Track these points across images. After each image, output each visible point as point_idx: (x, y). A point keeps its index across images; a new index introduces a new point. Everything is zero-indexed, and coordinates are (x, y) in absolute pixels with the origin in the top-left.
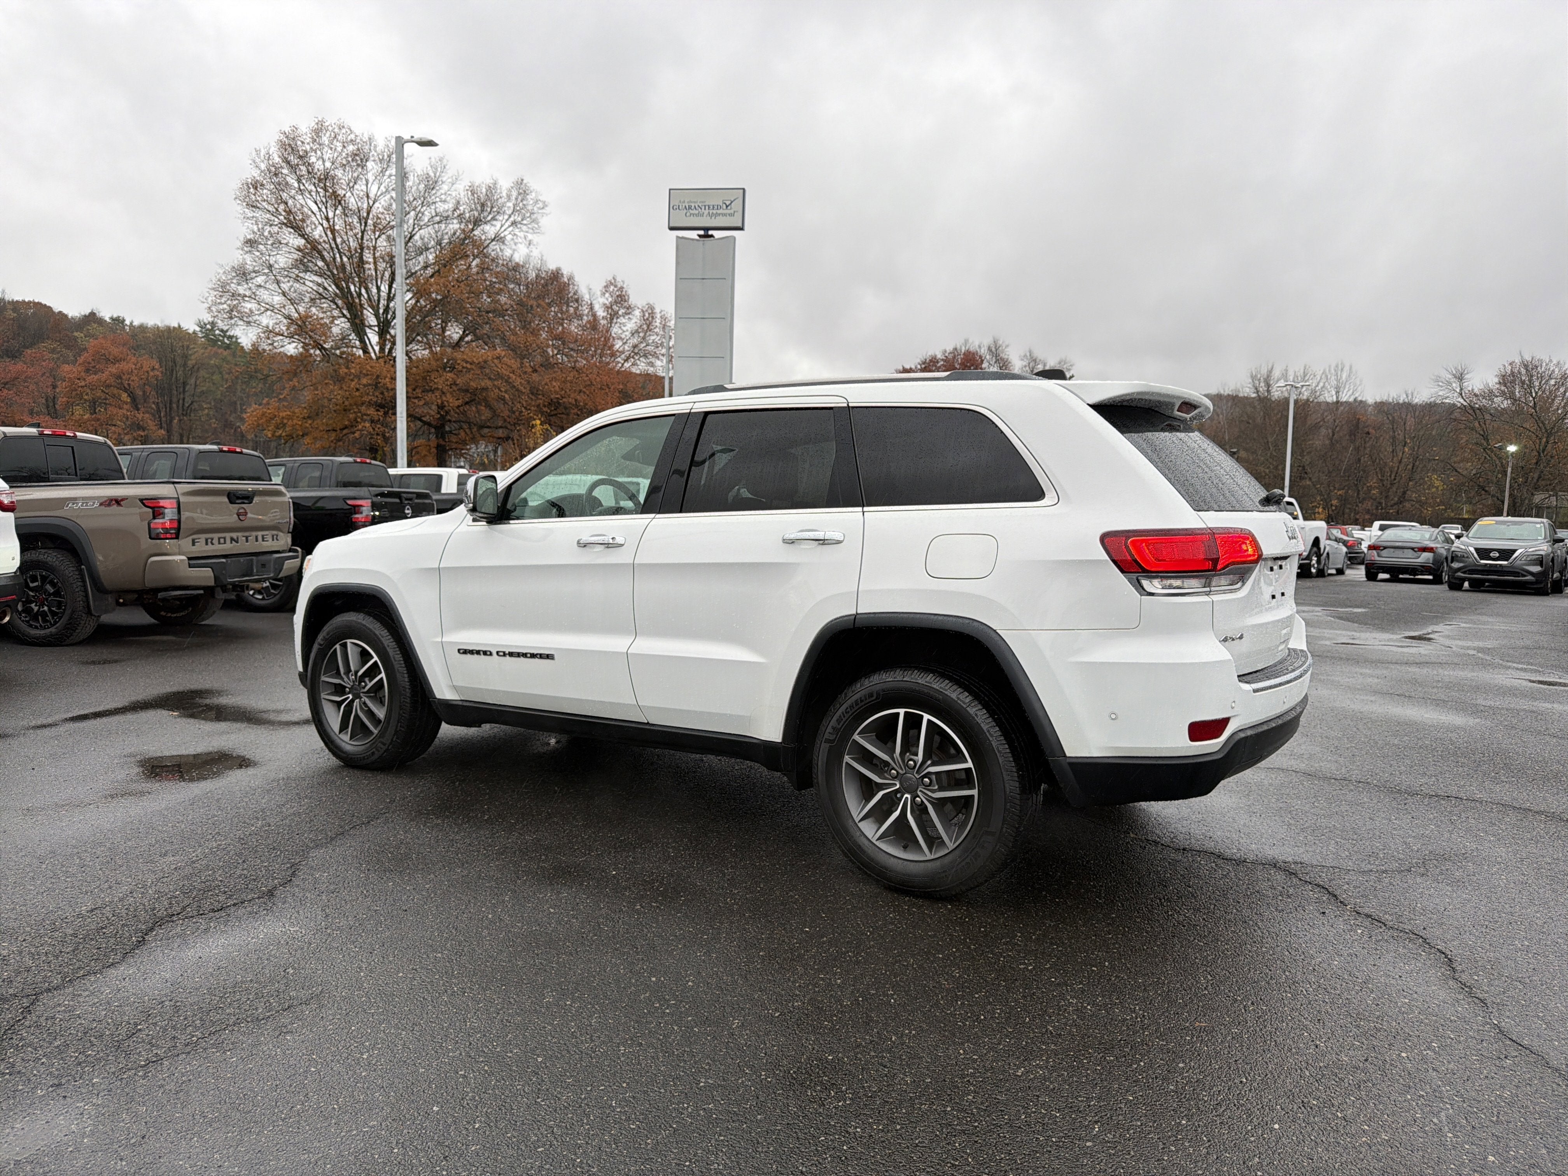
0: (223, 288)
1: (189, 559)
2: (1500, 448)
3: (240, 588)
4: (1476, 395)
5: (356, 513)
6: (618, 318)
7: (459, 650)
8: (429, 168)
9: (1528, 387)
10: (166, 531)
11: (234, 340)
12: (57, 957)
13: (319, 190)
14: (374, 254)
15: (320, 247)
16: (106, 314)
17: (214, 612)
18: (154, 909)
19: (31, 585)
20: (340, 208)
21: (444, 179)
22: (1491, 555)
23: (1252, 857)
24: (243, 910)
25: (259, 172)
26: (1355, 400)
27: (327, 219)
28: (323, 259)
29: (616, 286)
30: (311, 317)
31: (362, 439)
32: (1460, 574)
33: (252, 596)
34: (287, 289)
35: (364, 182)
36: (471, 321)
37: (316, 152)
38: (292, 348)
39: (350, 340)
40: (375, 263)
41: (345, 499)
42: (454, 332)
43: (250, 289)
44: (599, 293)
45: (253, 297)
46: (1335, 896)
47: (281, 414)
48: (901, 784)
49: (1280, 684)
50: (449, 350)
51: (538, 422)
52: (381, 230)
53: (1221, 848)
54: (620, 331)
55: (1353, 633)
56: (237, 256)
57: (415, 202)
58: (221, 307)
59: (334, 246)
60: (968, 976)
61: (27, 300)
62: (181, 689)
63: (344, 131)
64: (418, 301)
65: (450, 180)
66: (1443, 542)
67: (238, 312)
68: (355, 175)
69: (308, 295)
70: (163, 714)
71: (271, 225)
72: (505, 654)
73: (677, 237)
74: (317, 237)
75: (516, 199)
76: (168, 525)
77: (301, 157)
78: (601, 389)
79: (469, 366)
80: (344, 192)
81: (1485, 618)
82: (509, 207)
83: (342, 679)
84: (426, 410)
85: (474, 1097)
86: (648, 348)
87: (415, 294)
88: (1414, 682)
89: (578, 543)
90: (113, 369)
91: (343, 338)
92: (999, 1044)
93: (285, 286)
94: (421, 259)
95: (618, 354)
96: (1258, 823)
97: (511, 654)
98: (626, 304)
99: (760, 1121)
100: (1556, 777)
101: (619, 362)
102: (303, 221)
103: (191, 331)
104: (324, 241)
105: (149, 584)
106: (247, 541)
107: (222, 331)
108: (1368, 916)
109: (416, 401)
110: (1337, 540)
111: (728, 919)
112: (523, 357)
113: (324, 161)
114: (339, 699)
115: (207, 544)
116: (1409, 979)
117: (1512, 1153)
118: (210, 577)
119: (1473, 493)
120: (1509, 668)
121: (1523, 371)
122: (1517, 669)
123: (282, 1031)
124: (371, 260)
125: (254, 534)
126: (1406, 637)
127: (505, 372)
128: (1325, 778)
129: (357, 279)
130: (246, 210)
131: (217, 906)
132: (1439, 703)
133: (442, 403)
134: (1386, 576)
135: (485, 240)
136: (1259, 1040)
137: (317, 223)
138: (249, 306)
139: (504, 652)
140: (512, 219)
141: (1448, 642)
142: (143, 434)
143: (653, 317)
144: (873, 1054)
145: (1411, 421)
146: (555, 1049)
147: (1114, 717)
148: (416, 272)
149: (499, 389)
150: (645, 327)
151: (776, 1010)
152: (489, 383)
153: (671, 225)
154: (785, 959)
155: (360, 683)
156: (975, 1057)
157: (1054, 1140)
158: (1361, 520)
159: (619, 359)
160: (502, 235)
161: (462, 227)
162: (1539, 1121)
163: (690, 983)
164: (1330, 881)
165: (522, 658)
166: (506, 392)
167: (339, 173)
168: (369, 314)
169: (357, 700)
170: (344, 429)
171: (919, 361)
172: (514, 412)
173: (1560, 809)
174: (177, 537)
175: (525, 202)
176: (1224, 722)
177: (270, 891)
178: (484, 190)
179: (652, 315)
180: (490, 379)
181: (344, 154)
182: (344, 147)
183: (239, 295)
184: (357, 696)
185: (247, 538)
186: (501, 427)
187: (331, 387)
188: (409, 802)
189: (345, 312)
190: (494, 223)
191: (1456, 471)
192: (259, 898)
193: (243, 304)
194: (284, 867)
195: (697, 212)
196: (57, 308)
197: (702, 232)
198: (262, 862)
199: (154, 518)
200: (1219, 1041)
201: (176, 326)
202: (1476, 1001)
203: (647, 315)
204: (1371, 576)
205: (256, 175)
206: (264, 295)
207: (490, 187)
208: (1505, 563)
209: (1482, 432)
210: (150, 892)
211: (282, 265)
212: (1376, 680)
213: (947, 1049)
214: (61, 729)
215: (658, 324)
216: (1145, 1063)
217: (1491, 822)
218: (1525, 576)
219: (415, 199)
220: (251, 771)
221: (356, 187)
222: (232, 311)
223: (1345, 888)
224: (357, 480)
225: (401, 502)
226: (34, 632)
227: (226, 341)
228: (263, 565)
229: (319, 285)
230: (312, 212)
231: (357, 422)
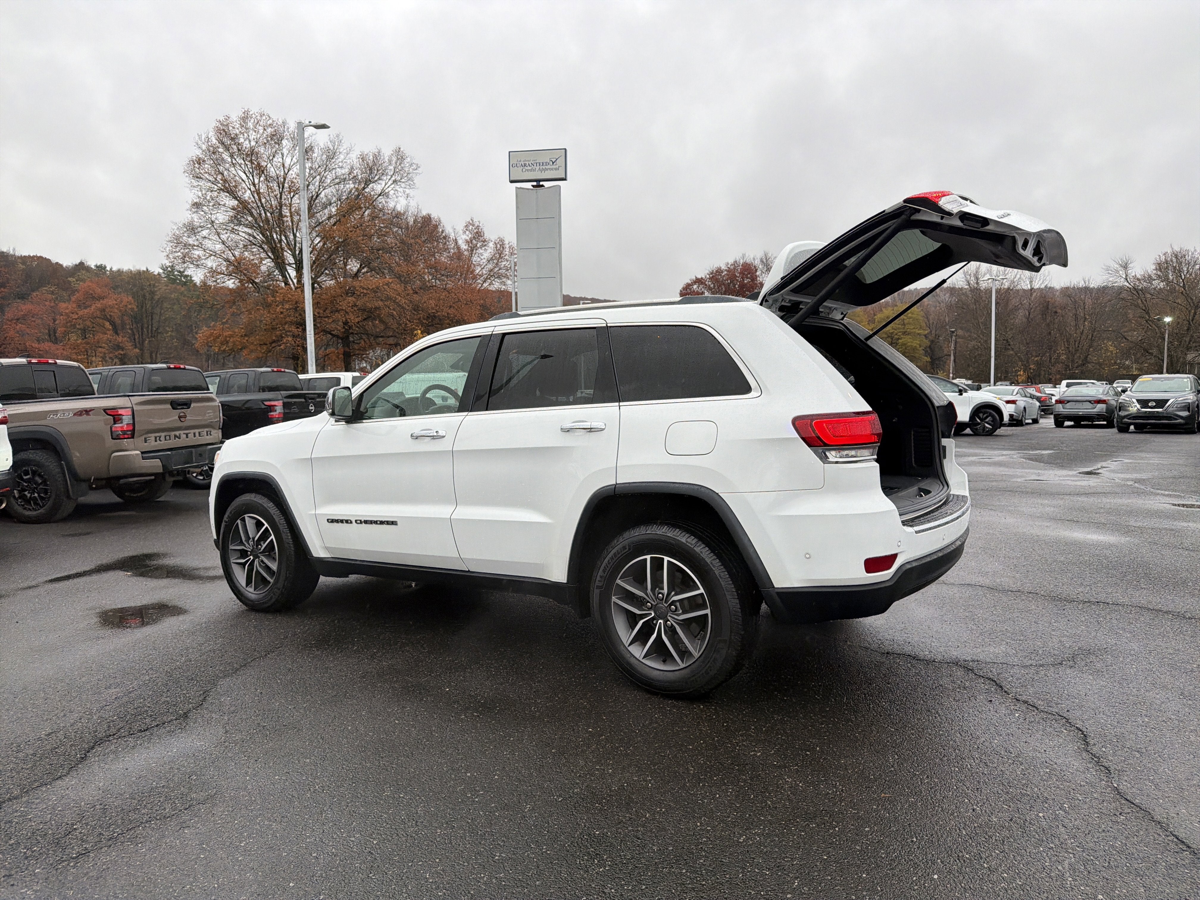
0: (177, 241)
1: (142, 453)
2: (1159, 320)
3: (184, 472)
4: (1138, 279)
5: (271, 412)
6: (476, 249)
7: (328, 520)
8: (329, 143)
9: (1178, 271)
10: (124, 432)
11: (189, 278)
12: (18, 773)
13: (247, 163)
14: (290, 209)
15: (249, 206)
16: (92, 263)
17: (166, 492)
18: (96, 731)
19: (25, 477)
20: (263, 175)
21: (341, 150)
22: (1150, 404)
23: (939, 658)
24: (164, 730)
25: (201, 152)
26: (1046, 287)
27: (254, 185)
28: (252, 215)
29: (473, 225)
30: (245, 259)
31: (287, 350)
32: (1126, 420)
33: (196, 477)
34: (225, 239)
35: (281, 156)
36: (366, 257)
37: (243, 135)
38: (231, 283)
39: (275, 276)
40: (291, 216)
41: (263, 401)
42: (353, 266)
43: (197, 240)
44: (461, 232)
45: (200, 246)
46: (1001, 687)
47: (225, 334)
48: (655, 613)
49: (939, 526)
50: (350, 280)
51: (419, 332)
52: (294, 191)
53: (917, 651)
54: (479, 259)
55: (1039, 471)
56: (186, 216)
57: (320, 169)
58: (176, 254)
59: (259, 204)
60: (710, 762)
61: (31, 255)
62: (135, 554)
63: (264, 118)
64: (324, 245)
65: (345, 151)
66: (1113, 395)
67: (190, 258)
68: (274, 150)
69: (242, 243)
70: (120, 574)
71: (212, 191)
72: (361, 522)
73: (516, 188)
74: (247, 198)
75: (396, 163)
76: (125, 428)
77: (233, 139)
78: (466, 304)
79: (365, 291)
80: (266, 164)
81: (1143, 455)
82: (391, 170)
83: (245, 545)
84: (333, 326)
85: (322, 874)
86: (500, 271)
87: (323, 238)
88: (1083, 509)
89: (412, 436)
90: (99, 305)
91: (269, 275)
92: (728, 817)
93: (224, 237)
94: (326, 211)
95: (478, 277)
96: (948, 630)
97: (366, 522)
98: (481, 239)
99: (538, 886)
100: (1184, 582)
101: (479, 283)
102: (236, 187)
103: (156, 273)
104: (252, 201)
105: (112, 473)
106: (187, 437)
107: (180, 272)
108: (1025, 702)
109: (326, 319)
110: (1032, 397)
111: (530, 724)
112: (406, 283)
113: (250, 141)
114: (243, 561)
115: (156, 441)
116: (1051, 753)
117: (1117, 892)
118: (158, 466)
119: (1139, 355)
120: (1158, 494)
121: (1174, 260)
122: (1164, 495)
123: (183, 826)
124: (288, 214)
125: (192, 431)
126: (1080, 473)
127: (392, 295)
128: (1005, 591)
129: (278, 229)
130: (193, 181)
131: (144, 727)
132: (1100, 526)
133: (346, 320)
134: (1071, 423)
135: (374, 195)
136: (929, 807)
137: (246, 188)
138: (197, 253)
139: (360, 521)
140: (393, 178)
141: (1113, 475)
142: (122, 353)
143: (503, 248)
144: (630, 828)
145: (1089, 302)
146: (388, 833)
147: (808, 557)
148: (322, 222)
149: (389, 307)
150: (498, 256)
151: (560, 796)
152: (381, 303)
153: (511, 179)
154: (571, 754)
155: (257, 546)
156: (709, 828)
157: (762, 893)
158: (1053, 379)
159: (479, 281)
160: (387, 191)
161: (356, 186)
162: (1141, 865)
163: (496, 777)
164: (998, 675)
165: (374, 525)
166: (394, 309)
167: (262, 150)
168: (288, 255)
169: (257, 559)
170: (273, 343)
171: (708, 272)
172: (401, 325)
173: (1184, 610)
174: (133, 437)
175: (402, 165)
176: (894, 557)
177: (185, 713)
178: (371, 157)
179: (503, 246)
180: (382, 300)
181: (265, 135)
182: (265, 130)
183: (190, 245)
184: (256, 557)
185: (187, 435)
186: (392, 336)
187: (262, 311)
188: (298, 638)
189: (270, 254)
190: (380, 182)
191: (1126, 339)
192: (176, 719)
193: (193, 252)
194: (198, 694)
195: (530, 168)
196: (54, 260)
197: (535, 183)
198: (182, 690)
199: (115, 423)
200: (899, 808)
201: (145, 269)
202: (1103, 769)
203: (499, 246)
204: (1059, 422)
205: (199, 154)
206: (208, 244)
207: (375, 155)
208: (1161, 410)
209: (1144, 308)
210: (95, 718)
211: (221, 221)
212: (1052, 509)
213: (688, 822)
214: (41, 590)
215: (507, 253)
216: (839, 829)
217: (1129, 622)
218: (1177, 419)
219: (319, 167)
220: (181, 618)
221: (274, 159)
222: (185, 257)
223: (1009, 680)
224: (275, 384)
225: (306, 401)
226: (28, 513)
227: (183, 279)
228: (201, 455)
229: (250, 235)
230: (243, 180)
231: (282, 337)
